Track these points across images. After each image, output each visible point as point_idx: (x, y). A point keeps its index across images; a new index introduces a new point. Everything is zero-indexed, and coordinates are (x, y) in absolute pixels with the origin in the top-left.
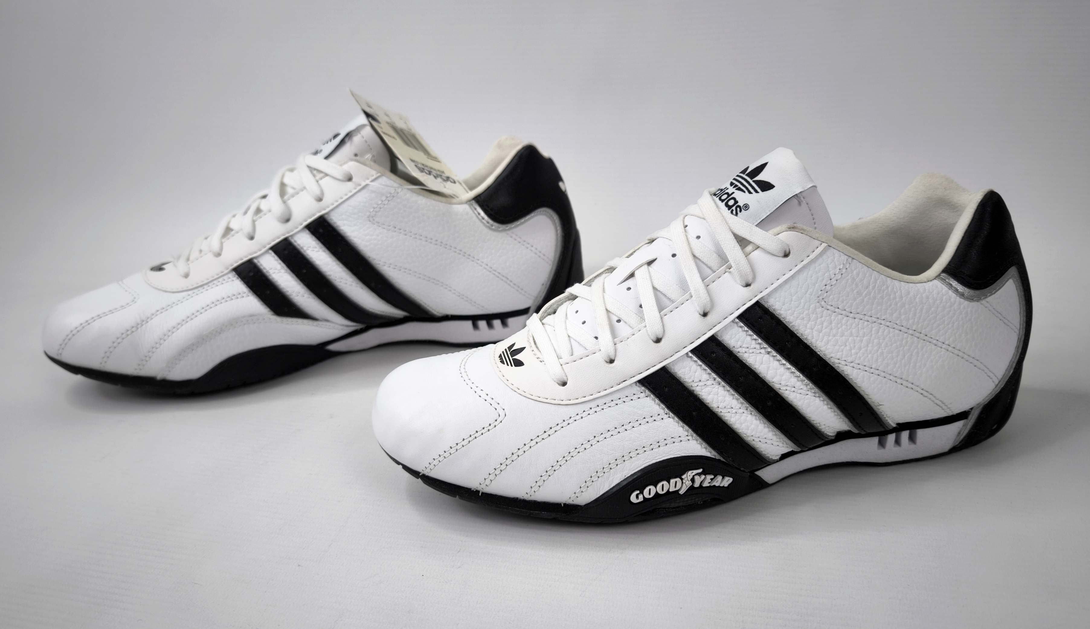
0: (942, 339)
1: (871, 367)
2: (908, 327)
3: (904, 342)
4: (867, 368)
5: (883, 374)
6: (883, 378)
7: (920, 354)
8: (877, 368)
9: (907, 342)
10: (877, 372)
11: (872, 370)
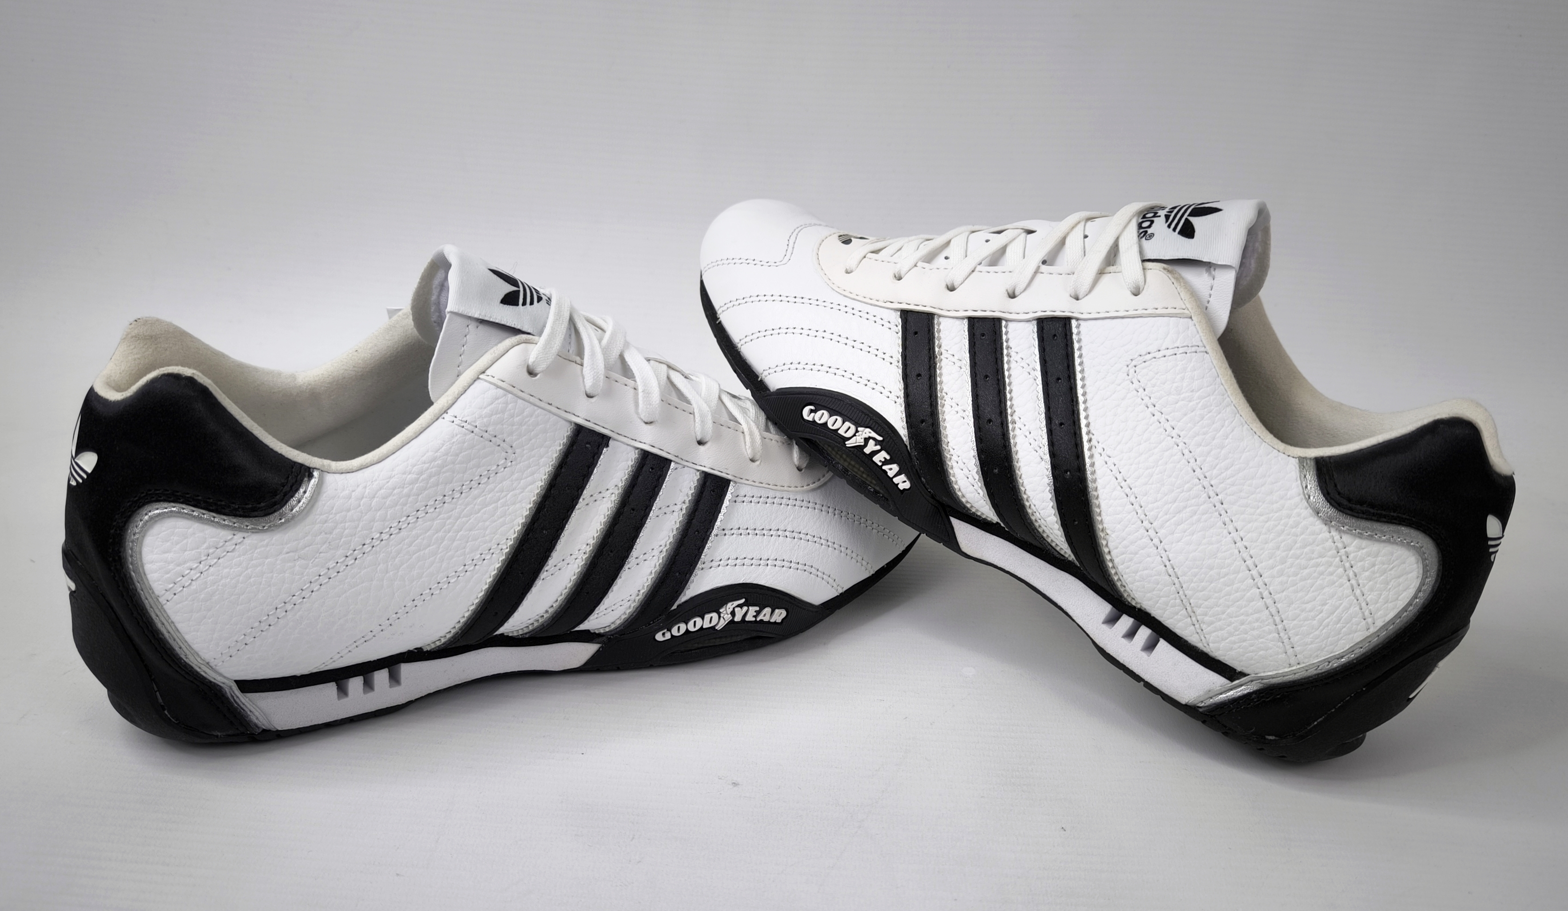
0: (1238, 525)
1: (1125, 479)
2: (1207, 475)
3: (1187, 486)
4: (1119, 477)
5: (1132, 499)
6: (1129, 503)
7: (1195, 518)
8: (1131, 487)
9: (1190, 489)
10: (1128, 490)
11: (1123, 484)
